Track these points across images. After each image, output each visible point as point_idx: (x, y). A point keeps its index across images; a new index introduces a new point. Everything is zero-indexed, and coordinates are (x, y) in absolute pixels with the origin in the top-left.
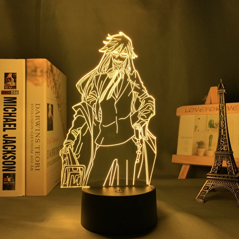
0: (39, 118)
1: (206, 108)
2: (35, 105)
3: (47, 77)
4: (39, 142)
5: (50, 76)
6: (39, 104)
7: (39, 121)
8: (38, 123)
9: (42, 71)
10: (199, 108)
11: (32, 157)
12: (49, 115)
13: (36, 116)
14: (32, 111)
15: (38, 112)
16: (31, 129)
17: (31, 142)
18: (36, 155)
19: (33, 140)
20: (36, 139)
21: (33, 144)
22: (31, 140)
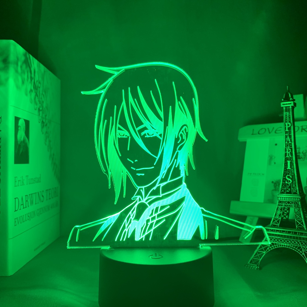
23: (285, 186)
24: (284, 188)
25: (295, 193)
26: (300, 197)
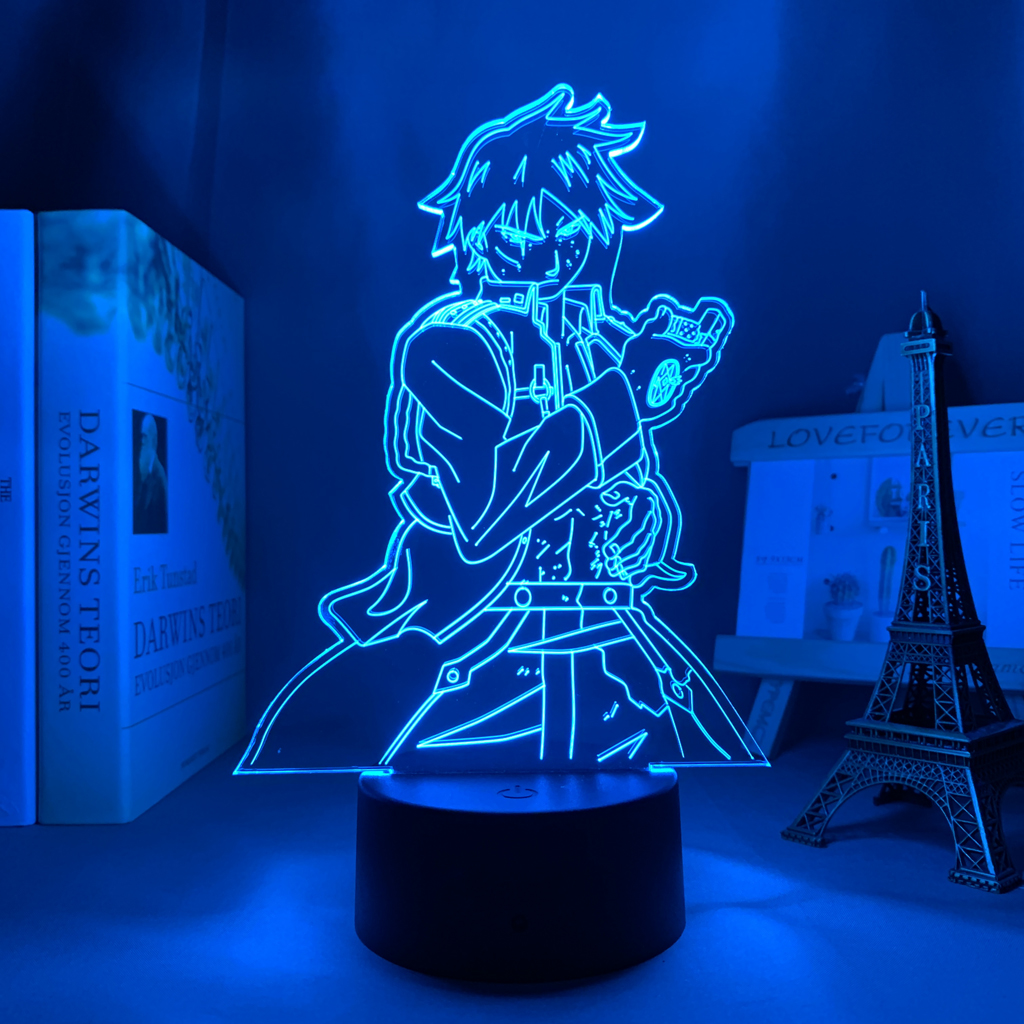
0: (94, 474)
1: (864, 428)
2: (75, 416)
3: (134, 291)
4: (97, 583)
5: (149, 290)
6: (96, 415)
7: (96, 491)
8: (90, 499)
9: (105, 265)
10: (831, 430)
11: (66, 652)
13: (84, 465)
14: (65, 444)
15: (90, 448)
16: (61, 525)
17: (61, 582)
18: (81, 642)
19: (68, 575)
20: (82, 570)
21: (68, 591)
22: (60, 574)
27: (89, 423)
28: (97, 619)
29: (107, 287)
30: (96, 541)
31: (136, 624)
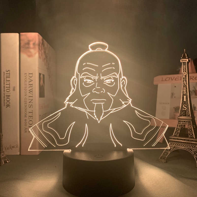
0: (32, 86)
2: (28, 74)
3: (39, 49)
4: (32, 107)
5: (42, 49)
6: (32, 74)
7: (32, 89)
8: (31, 91)
9: (34, 44)
10: (174, 77)
11: (26, 121)
12: (41, 83)
13: (30, 84)
14: (26, 79)
15: (31, 80)
16: (25, 96)
17: (25, 107)
18: (29, 119)
19: (26, 106)
20: (29, 105)
21: (26, 109)
22: (25, 105)
23: (182, 111)
24: (182, 112)
25: (189, 116)
26: (191, 118)
27: (31, 75)
28: (32, 114)
29: (34, 48)
30: (32, 99)
31: (40, 115)
